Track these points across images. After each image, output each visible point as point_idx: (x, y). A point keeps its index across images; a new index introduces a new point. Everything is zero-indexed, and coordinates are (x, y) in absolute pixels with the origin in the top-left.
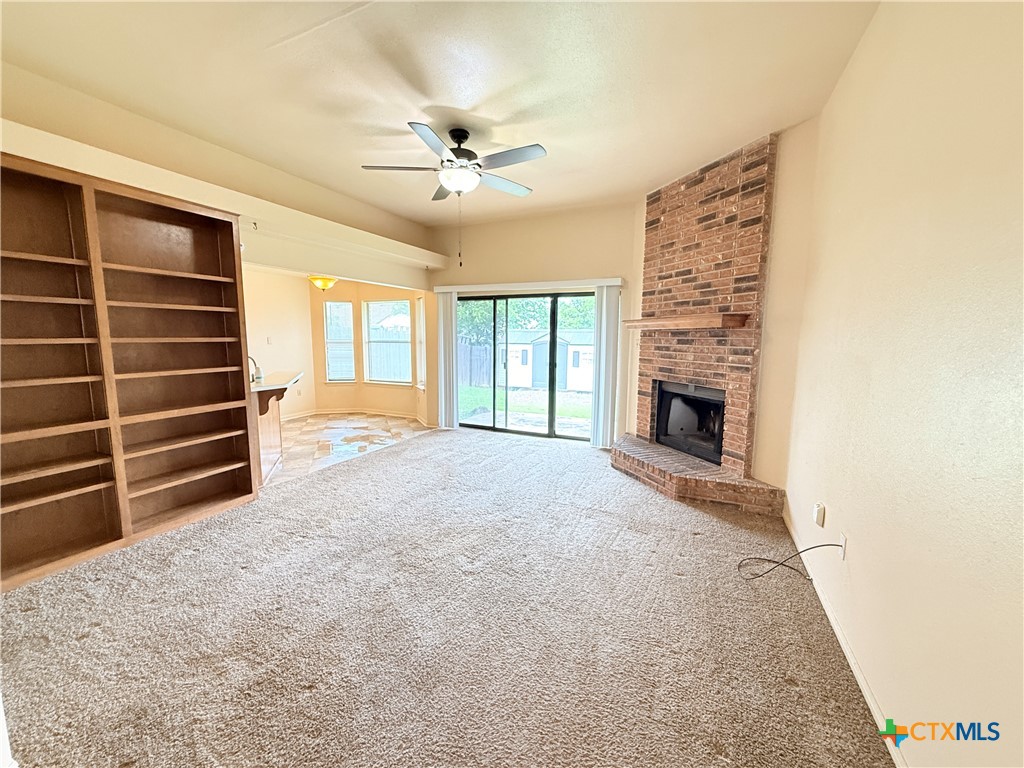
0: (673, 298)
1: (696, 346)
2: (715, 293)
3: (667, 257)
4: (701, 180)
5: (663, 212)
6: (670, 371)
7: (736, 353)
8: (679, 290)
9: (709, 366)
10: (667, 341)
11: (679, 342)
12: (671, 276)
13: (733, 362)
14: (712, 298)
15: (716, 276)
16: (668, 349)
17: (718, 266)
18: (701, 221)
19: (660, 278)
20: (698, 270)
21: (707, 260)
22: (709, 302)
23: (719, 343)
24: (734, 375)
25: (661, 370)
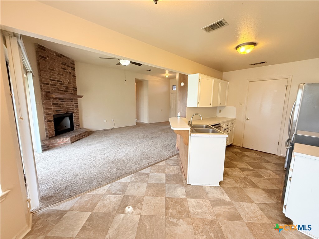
0: (57, 88)
1: (66, 102)
2: (69, 89)
3: (52, 73)
4: (61, 57)
5: (48, 57)
6: (60, 111)
7: (75, 104)
8: (59, 86)
9: (71, 107)
10: (57, 101)
11: (61, 102)
12: (55, 81)
13: (75, 106)
14: (68, 90)
15: (68, 85)
16: (58, 104)
17: (69, 83)
18: (62, 68)
19: (50, 80)
20: (64, 82)
21: (66, 80)
22: (68, 91)
23: (72, 102)
24: (76, 108)
25: (56, 111)
